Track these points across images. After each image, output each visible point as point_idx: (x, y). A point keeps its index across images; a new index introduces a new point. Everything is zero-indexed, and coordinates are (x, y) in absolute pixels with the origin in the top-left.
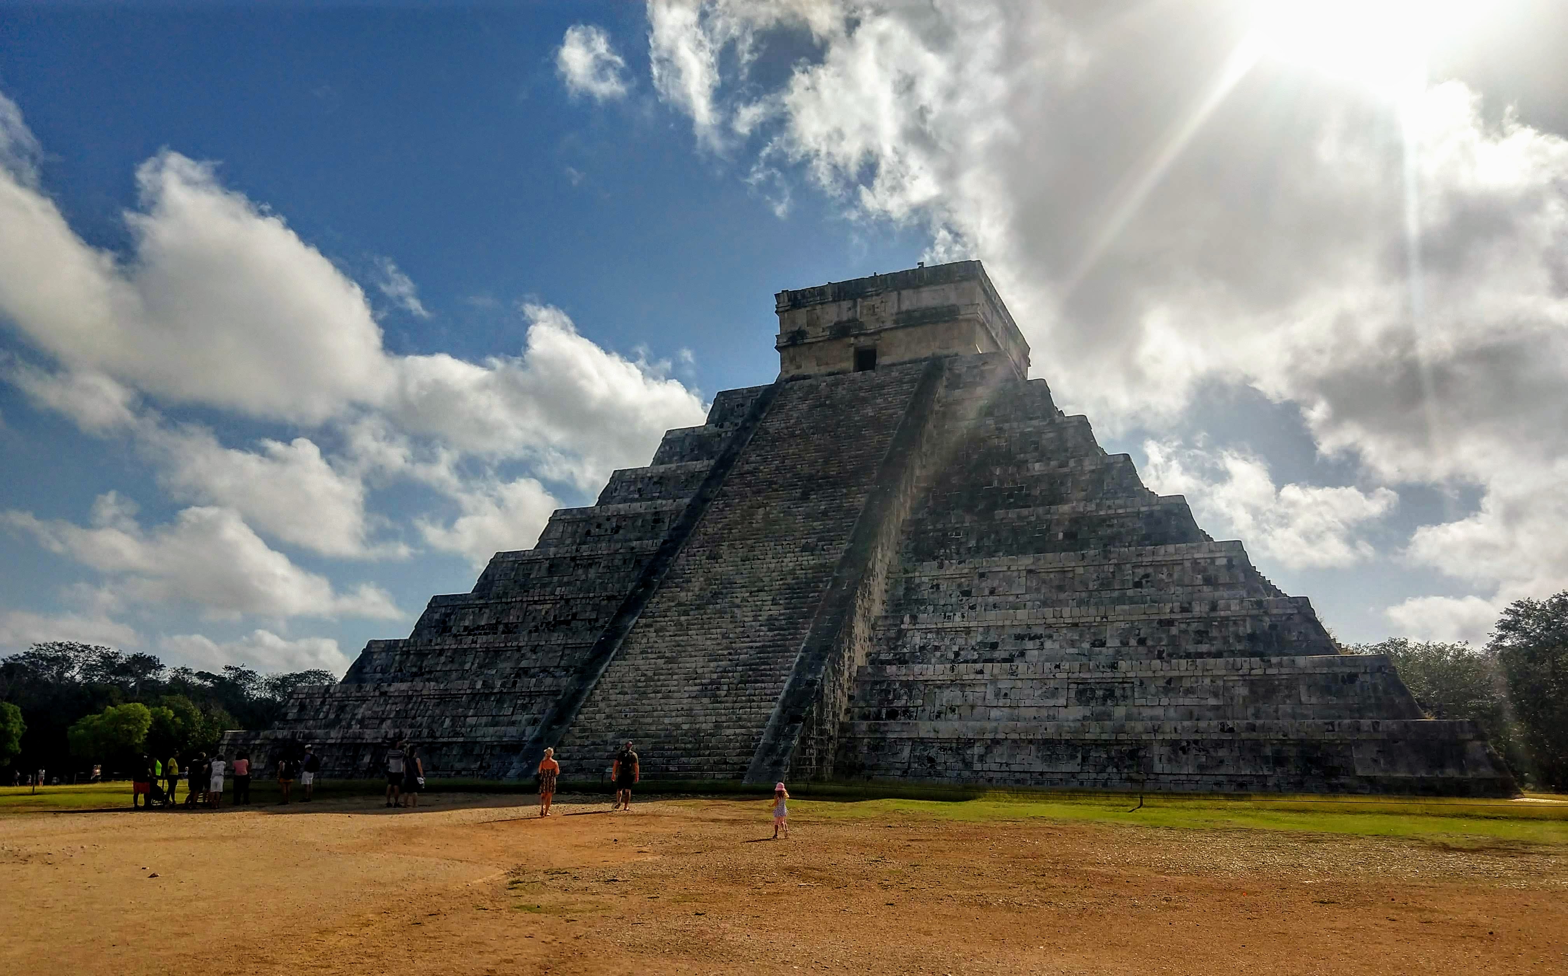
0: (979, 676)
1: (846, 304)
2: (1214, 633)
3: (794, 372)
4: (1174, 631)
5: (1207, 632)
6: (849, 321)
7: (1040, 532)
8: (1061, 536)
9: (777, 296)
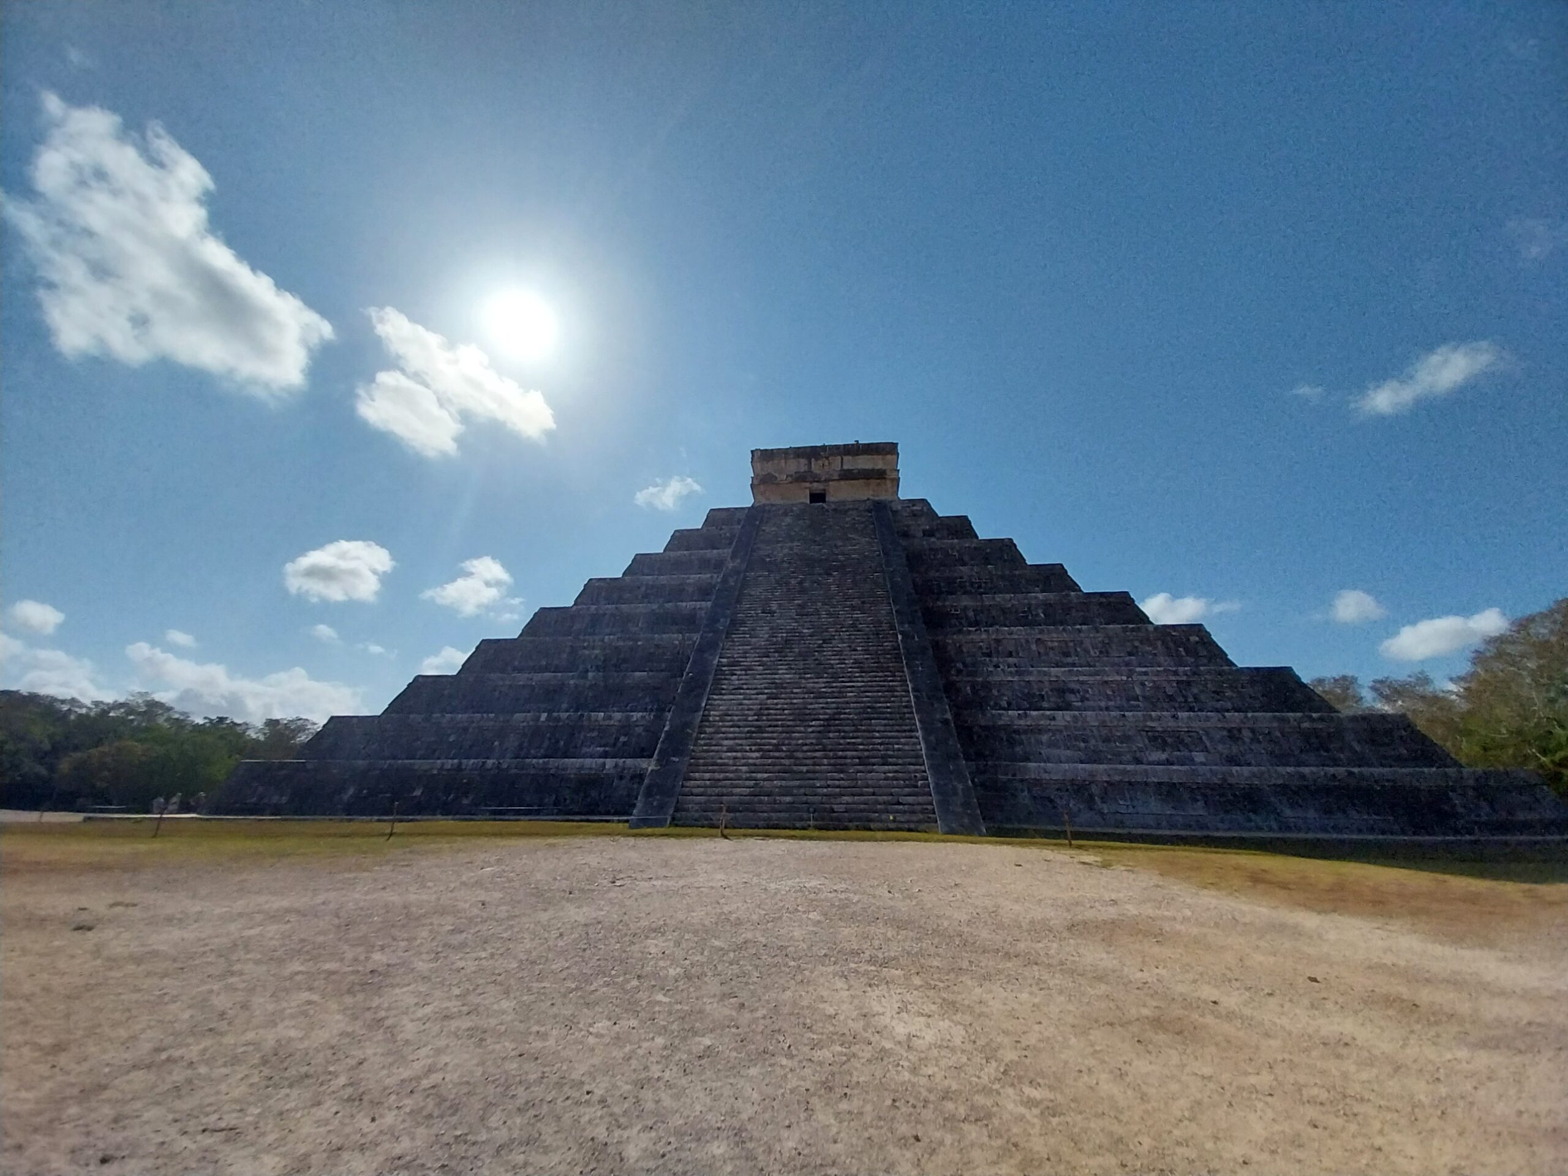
0: (1053, 723)
1: (803, 461)
3: (764, 501)
6: (805, 472)
7: (1024, 612)
8: (1042, 615)
9: (752, 452)
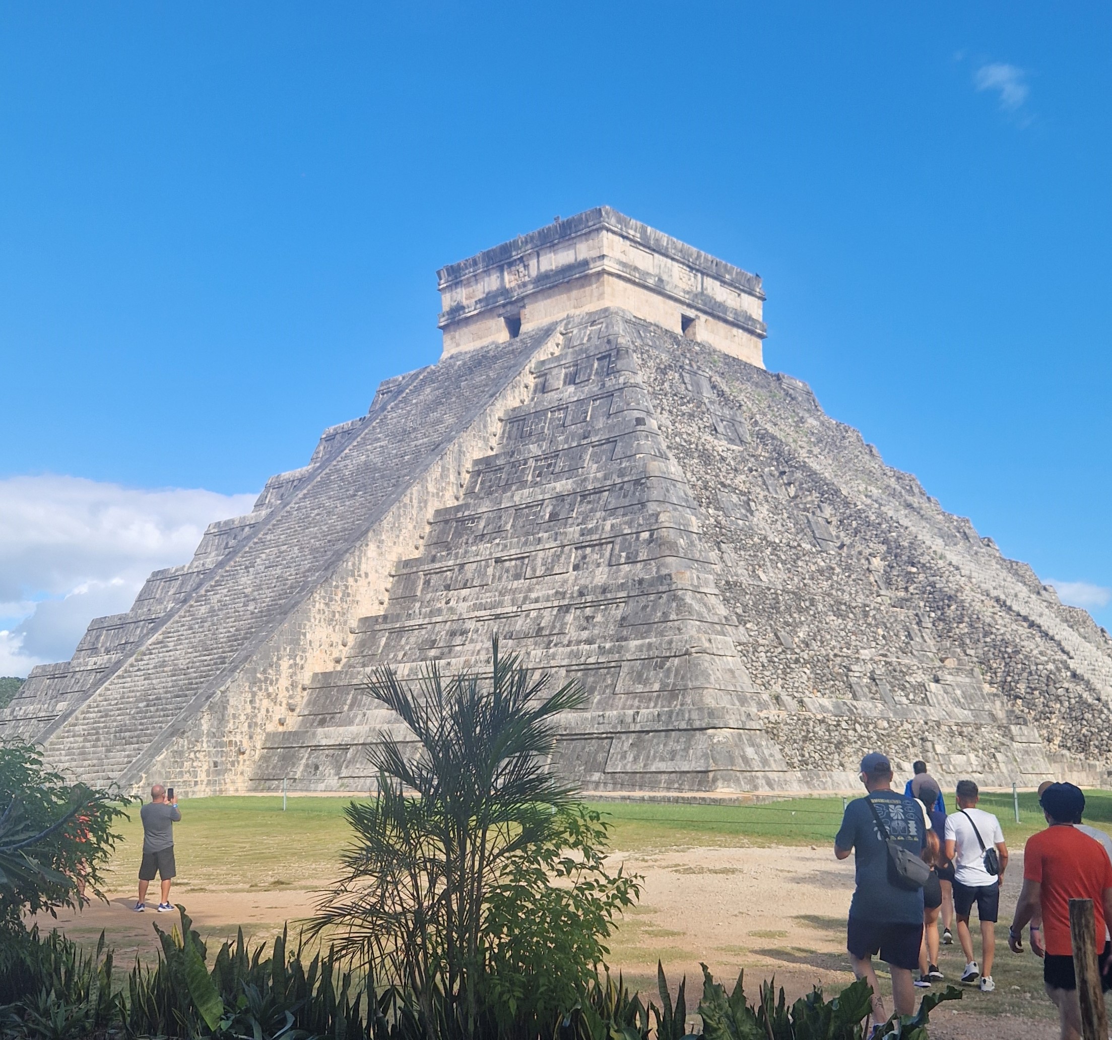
2: (599, 618)
4: (569, 618)
5: (593, 617)
6: (498, 289)
9: (439, 273)
